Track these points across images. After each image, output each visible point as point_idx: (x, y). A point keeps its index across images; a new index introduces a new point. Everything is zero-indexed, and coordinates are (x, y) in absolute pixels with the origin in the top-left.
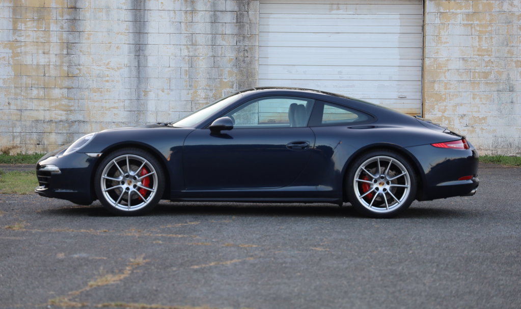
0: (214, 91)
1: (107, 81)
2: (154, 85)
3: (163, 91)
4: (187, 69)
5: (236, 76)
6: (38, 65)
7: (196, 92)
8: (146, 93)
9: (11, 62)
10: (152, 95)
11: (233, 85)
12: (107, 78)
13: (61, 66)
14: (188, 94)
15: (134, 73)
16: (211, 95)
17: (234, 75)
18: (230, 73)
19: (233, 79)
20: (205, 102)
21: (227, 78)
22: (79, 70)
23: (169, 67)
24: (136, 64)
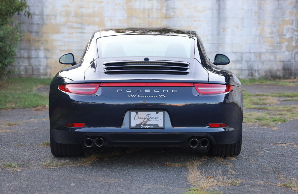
0: (277, 28)
1: (195, 21)
2: (231, 24)
3: (237, 28)
4: (257, 10)
5: (296, 15)
6: (144, 9)
7: (263, 28)
8: (224, 29)
9: (125, 7)
10: (229, 31)
11: (293, 23)
12: (195, 19)
13: (161, 9)
14: (257, 30)
15: (216, 14)
16: (275, 30)
17: (294, 15)
18: (291, 13)
19: (294, 18)
20: (270, 36)
21: (288, 17)
22: (174, 12)
23: (243, 9)
24: (217, 7)
